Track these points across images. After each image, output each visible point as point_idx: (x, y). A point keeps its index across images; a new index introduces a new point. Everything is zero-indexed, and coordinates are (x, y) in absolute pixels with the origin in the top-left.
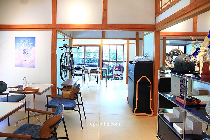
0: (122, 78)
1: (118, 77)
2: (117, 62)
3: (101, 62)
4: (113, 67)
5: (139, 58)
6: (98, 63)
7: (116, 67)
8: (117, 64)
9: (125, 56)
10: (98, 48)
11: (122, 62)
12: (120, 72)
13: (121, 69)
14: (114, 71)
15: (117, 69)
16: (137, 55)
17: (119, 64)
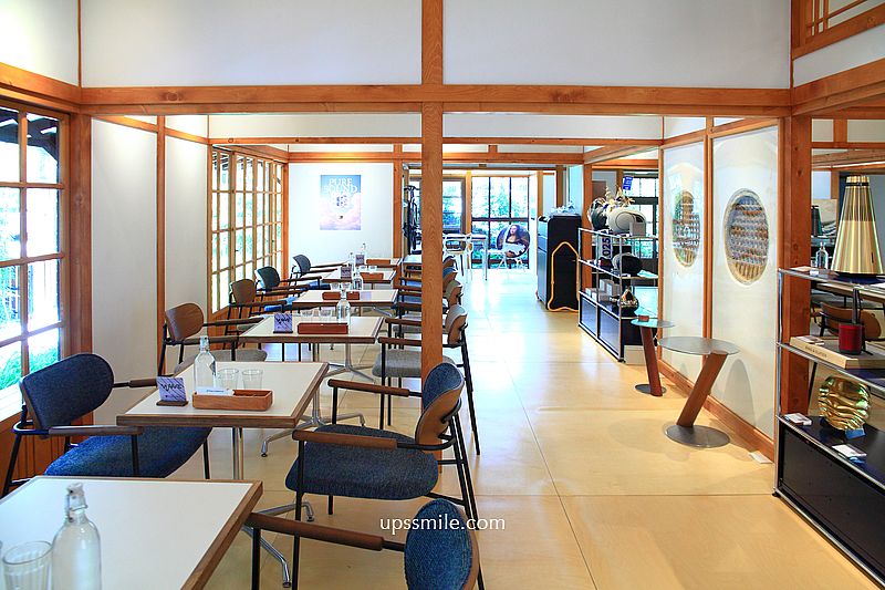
0: (526, 262)
1: (516, 259)
2: (510, 220)
3: (468, 220)
4: (502, 234)
5: (560, 212)
6: (458, 225)
7: (509, 235)
8: (513, 227)
9: (534, 205)
10: (458, 184)
11: (526, 220)
12: (521, 248)
13: (522, 238)
14: (504, 243)
15: (512, 239)
16: (560, 203)
17: (518, 226)
